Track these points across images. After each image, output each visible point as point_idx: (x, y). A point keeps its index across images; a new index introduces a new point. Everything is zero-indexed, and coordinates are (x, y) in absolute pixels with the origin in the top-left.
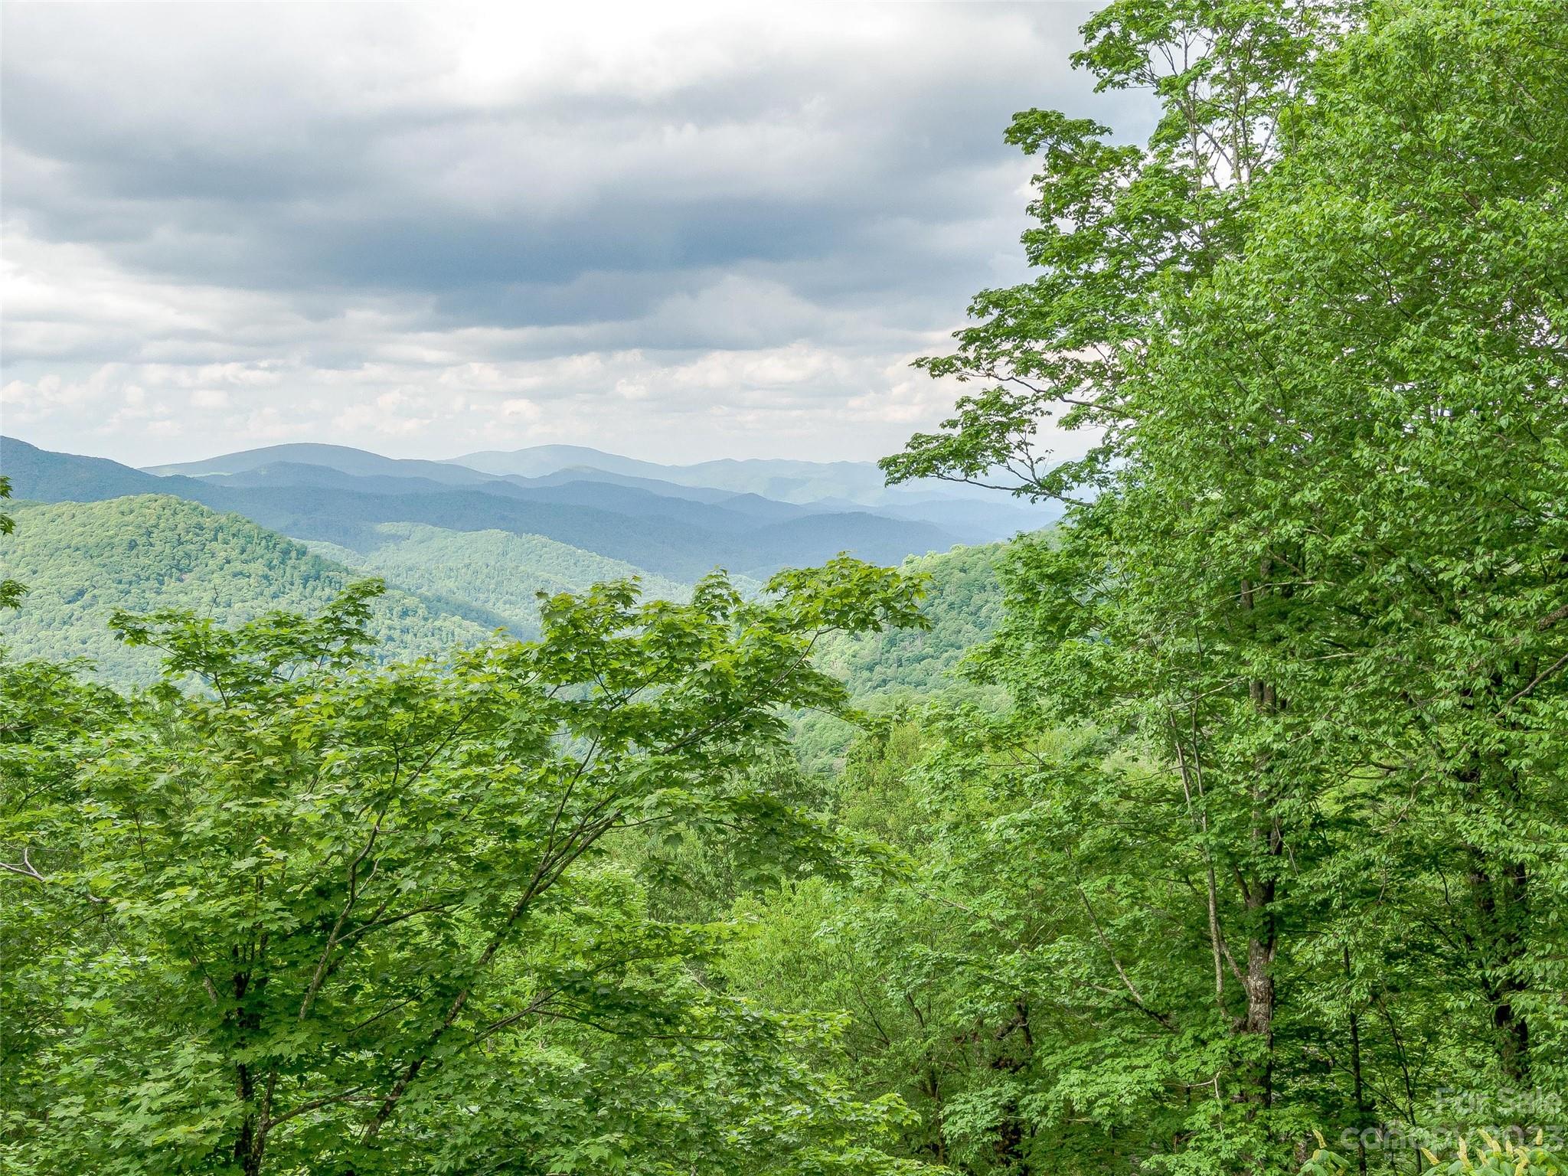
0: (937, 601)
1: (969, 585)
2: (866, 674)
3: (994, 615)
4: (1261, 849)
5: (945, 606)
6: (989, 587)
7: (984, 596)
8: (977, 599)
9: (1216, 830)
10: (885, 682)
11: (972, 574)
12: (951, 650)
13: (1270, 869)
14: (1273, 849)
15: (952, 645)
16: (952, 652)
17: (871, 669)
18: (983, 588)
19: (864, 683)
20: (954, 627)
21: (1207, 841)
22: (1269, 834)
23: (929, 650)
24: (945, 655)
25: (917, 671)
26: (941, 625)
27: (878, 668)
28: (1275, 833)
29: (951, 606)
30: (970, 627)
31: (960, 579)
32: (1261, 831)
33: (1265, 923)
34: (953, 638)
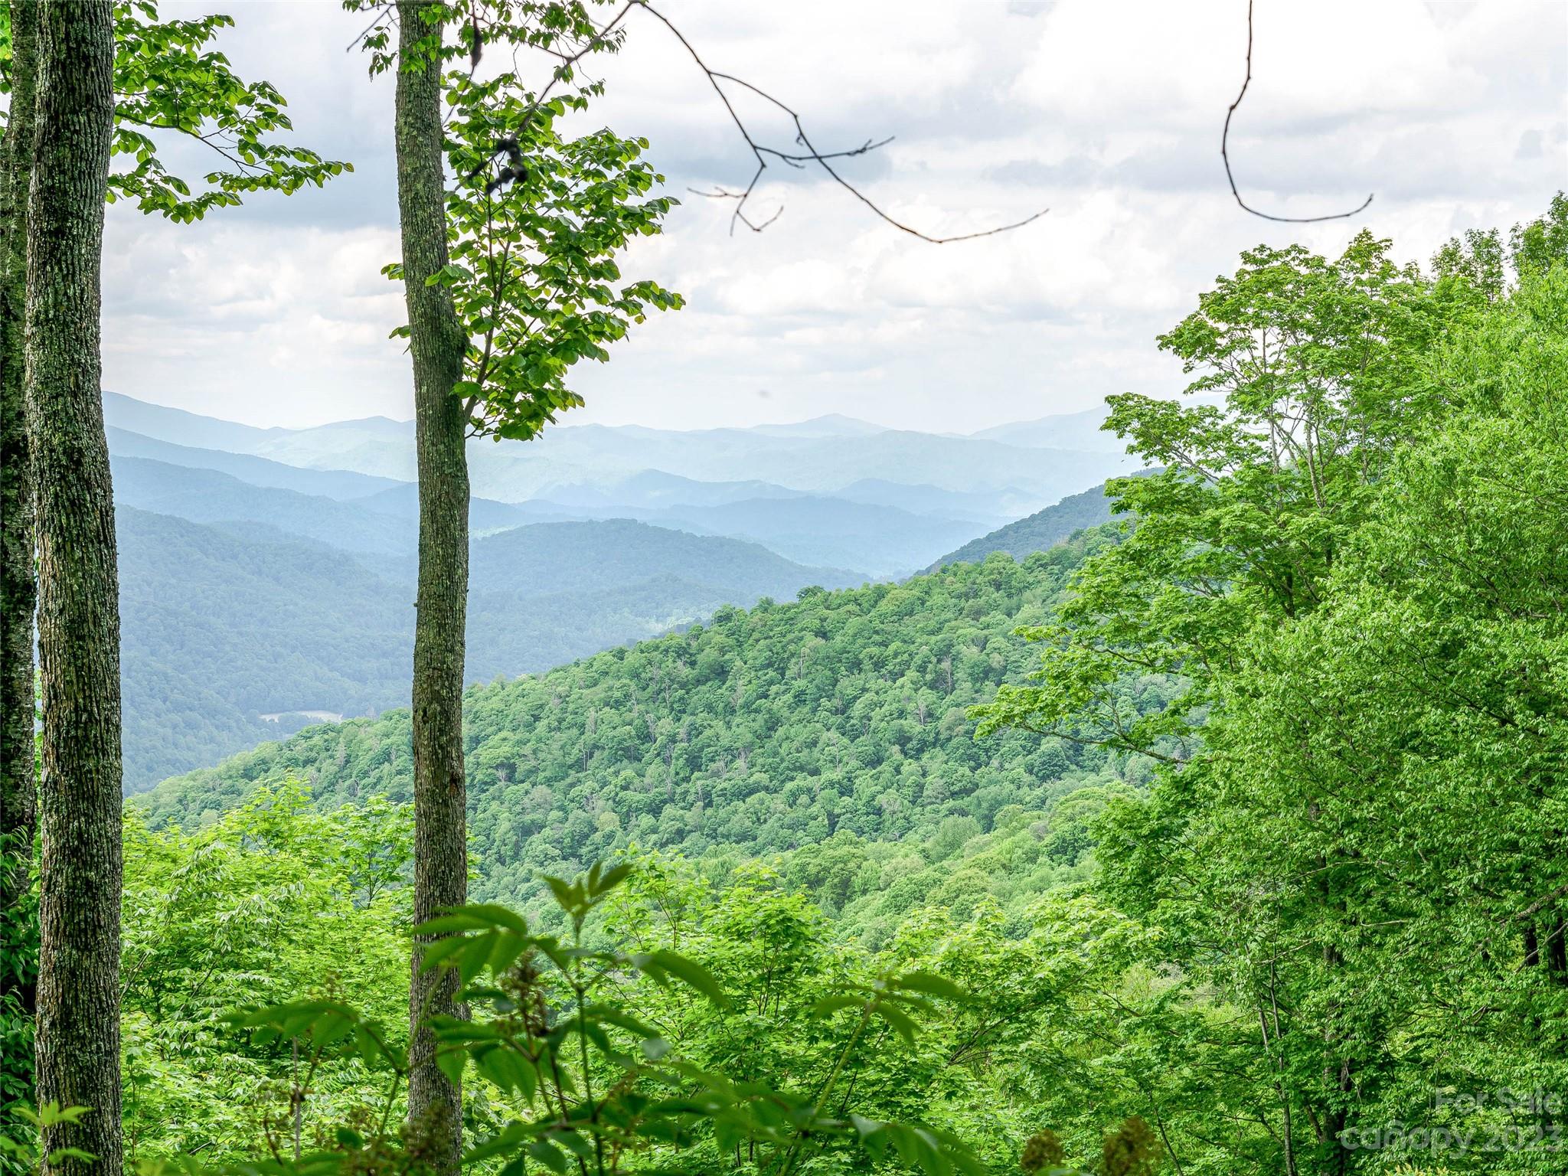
0: (774, 689)
1: (830, 661)
2: (646, 820)
3: (877, 714)
4: (1332, 1085)
5: (788, 698)
6: (867, 665)
7: (858, 680)
8: (847, 685)
9: (1293, 1069)
10: (680, 835)
11: (838, 641)
12: (800, 776)
13: (1340, 1103)
14: (1342, 1085)
15: (802, 769)
16: (801, 781)
17: (655, 810)
18: (856, 665)
19: (643, 836)
20: (803, 733)
21: (1284, 1079)
22: (1339, 1073)
23: (762, 778)
24: (789, 786)
25: (739, 815)
26: (781, 731)
27: (669, 810)
28: (1345, 1071)
29: (800, 699)
30: (834, 735)
31: (815, 650)
32: (1332, 1069)
33: (1336, 1156)
34: (803, 756)
